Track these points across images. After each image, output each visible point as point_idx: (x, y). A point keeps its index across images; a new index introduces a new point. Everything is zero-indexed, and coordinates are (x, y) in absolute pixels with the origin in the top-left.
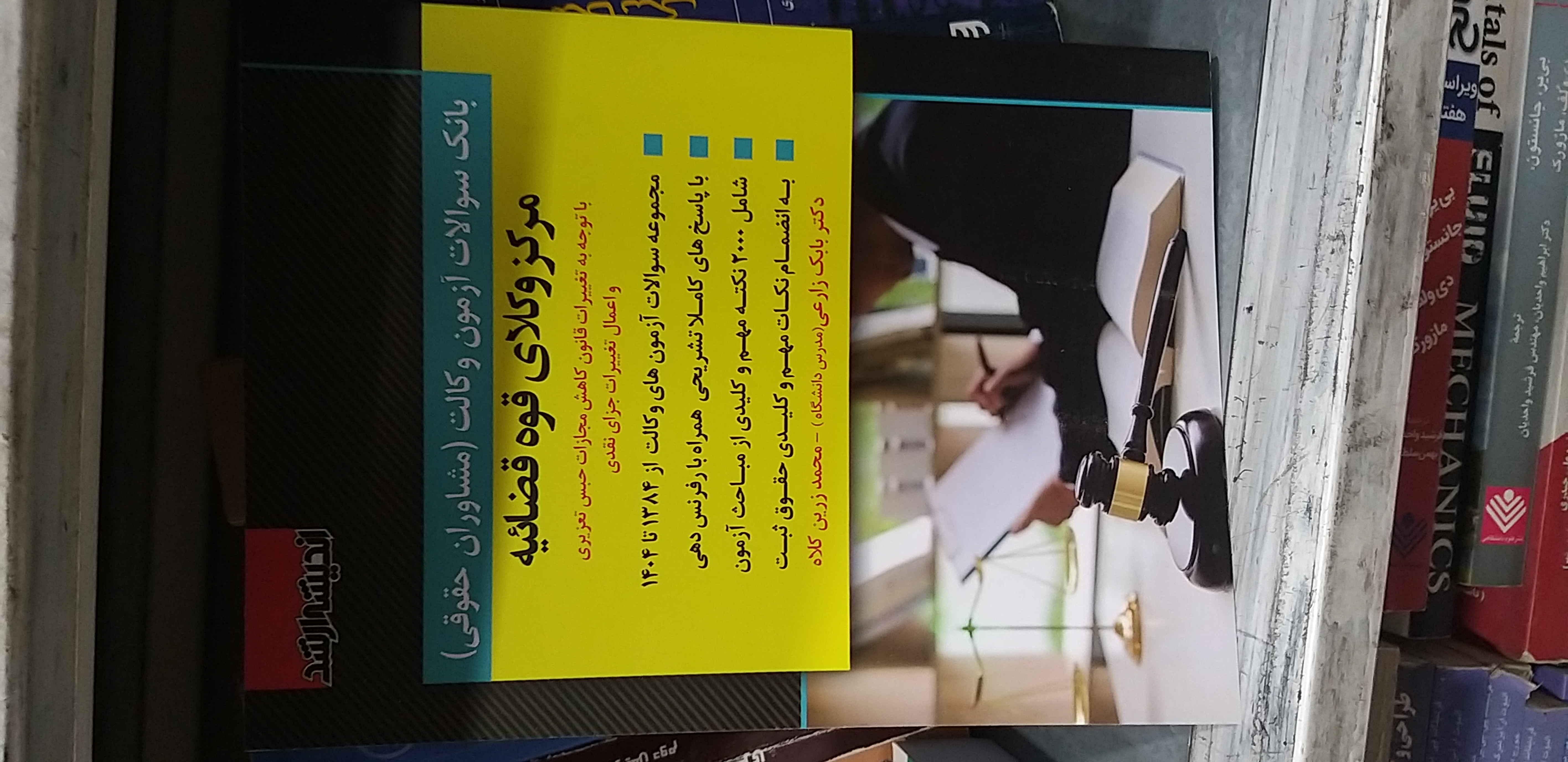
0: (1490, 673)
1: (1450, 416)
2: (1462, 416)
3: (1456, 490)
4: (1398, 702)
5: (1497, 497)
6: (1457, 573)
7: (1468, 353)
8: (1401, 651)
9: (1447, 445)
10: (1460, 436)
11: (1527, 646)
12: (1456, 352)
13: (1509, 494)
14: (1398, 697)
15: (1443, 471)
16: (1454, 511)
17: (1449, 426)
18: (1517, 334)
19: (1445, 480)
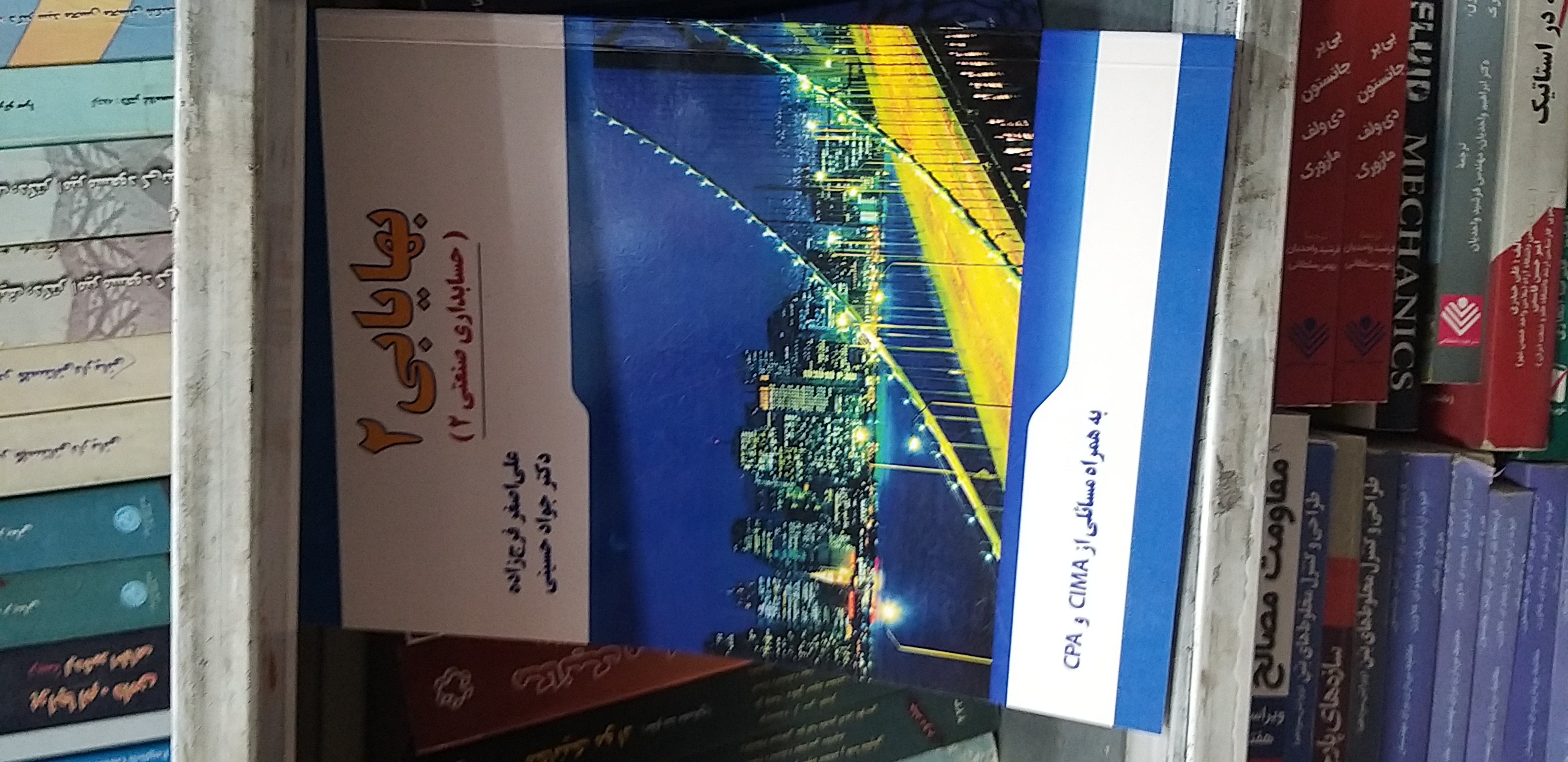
0: (1452, 459)
1: (1404, 234)
2: (1417, 234)
3: (1414, 299)
4: (1367, 485)
5: (1452, 304)
6: (1419, 371)
7: (1420, 179)
8: (1368, 440)
9: (1403, 259)
10: (1416, 253)
11: (1486, 434)
12: (1407, 179)
13: (1463, 302)
14: (1366, 480)
15: (1400, 283)
16: (1413, 318)
17: (1404, 243)
18: (1463, 161)
19: (1402, 290)
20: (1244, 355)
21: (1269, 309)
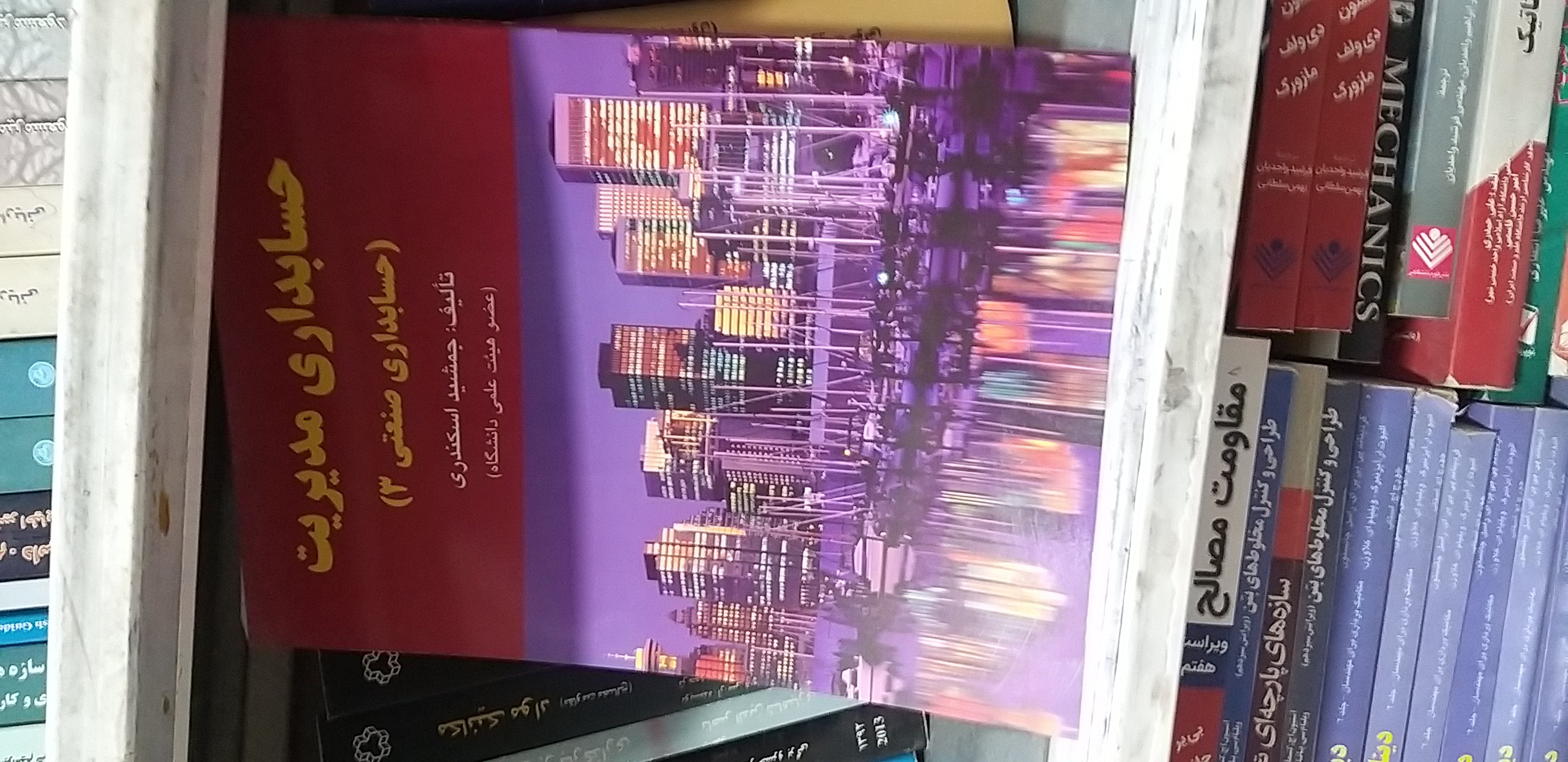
0: (1415, 393)
1: (1377, 160)
2: (1393, 162)
3: (1385, 229)
4: (1326, 416)
5: (1423, 235)
6: (1385, 304)
7: (1399, 105)
8: (1329, 369)
9: (1378, 188)
10: (1390, 180)
11: (1452, 372)
12: (1384, 103)
13: (1435, 233)
14: (1325, 412)
15: (1372, 211)
16: (1384, 248)
17: (1378, 170)
18: (1444, 87)
19: (1374, 218)
20: (1201, 247)
21: (1228, 200)
